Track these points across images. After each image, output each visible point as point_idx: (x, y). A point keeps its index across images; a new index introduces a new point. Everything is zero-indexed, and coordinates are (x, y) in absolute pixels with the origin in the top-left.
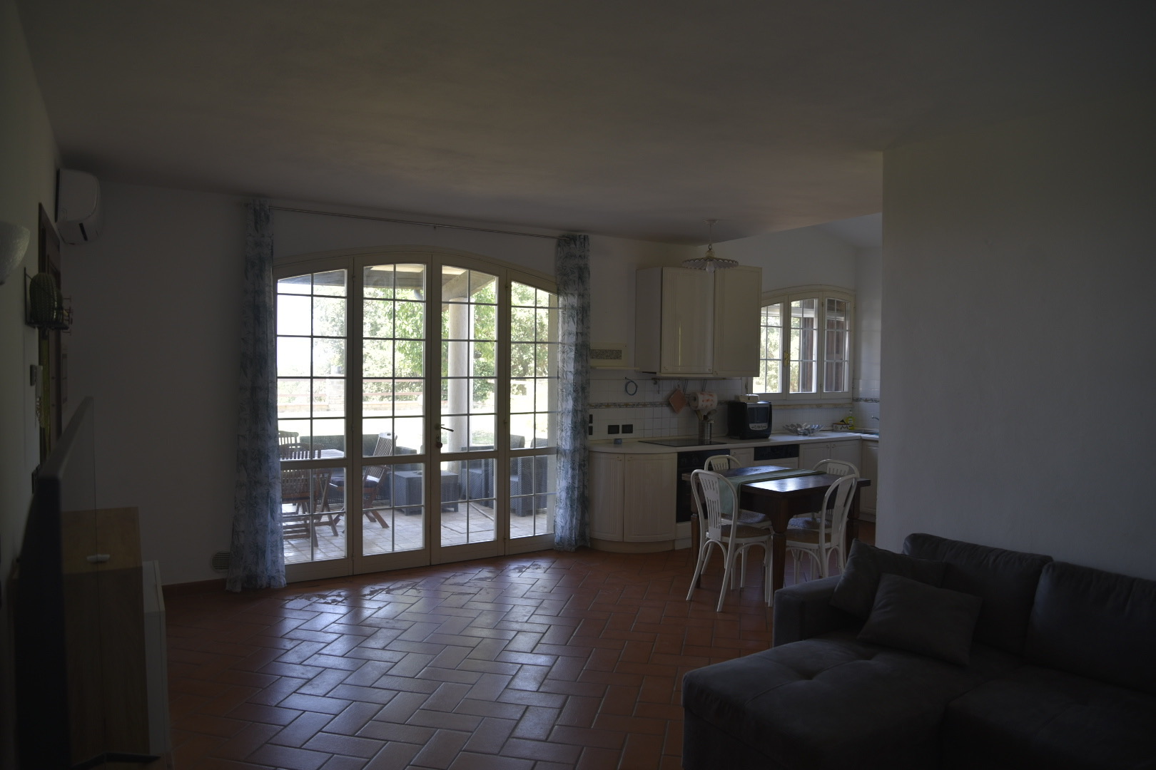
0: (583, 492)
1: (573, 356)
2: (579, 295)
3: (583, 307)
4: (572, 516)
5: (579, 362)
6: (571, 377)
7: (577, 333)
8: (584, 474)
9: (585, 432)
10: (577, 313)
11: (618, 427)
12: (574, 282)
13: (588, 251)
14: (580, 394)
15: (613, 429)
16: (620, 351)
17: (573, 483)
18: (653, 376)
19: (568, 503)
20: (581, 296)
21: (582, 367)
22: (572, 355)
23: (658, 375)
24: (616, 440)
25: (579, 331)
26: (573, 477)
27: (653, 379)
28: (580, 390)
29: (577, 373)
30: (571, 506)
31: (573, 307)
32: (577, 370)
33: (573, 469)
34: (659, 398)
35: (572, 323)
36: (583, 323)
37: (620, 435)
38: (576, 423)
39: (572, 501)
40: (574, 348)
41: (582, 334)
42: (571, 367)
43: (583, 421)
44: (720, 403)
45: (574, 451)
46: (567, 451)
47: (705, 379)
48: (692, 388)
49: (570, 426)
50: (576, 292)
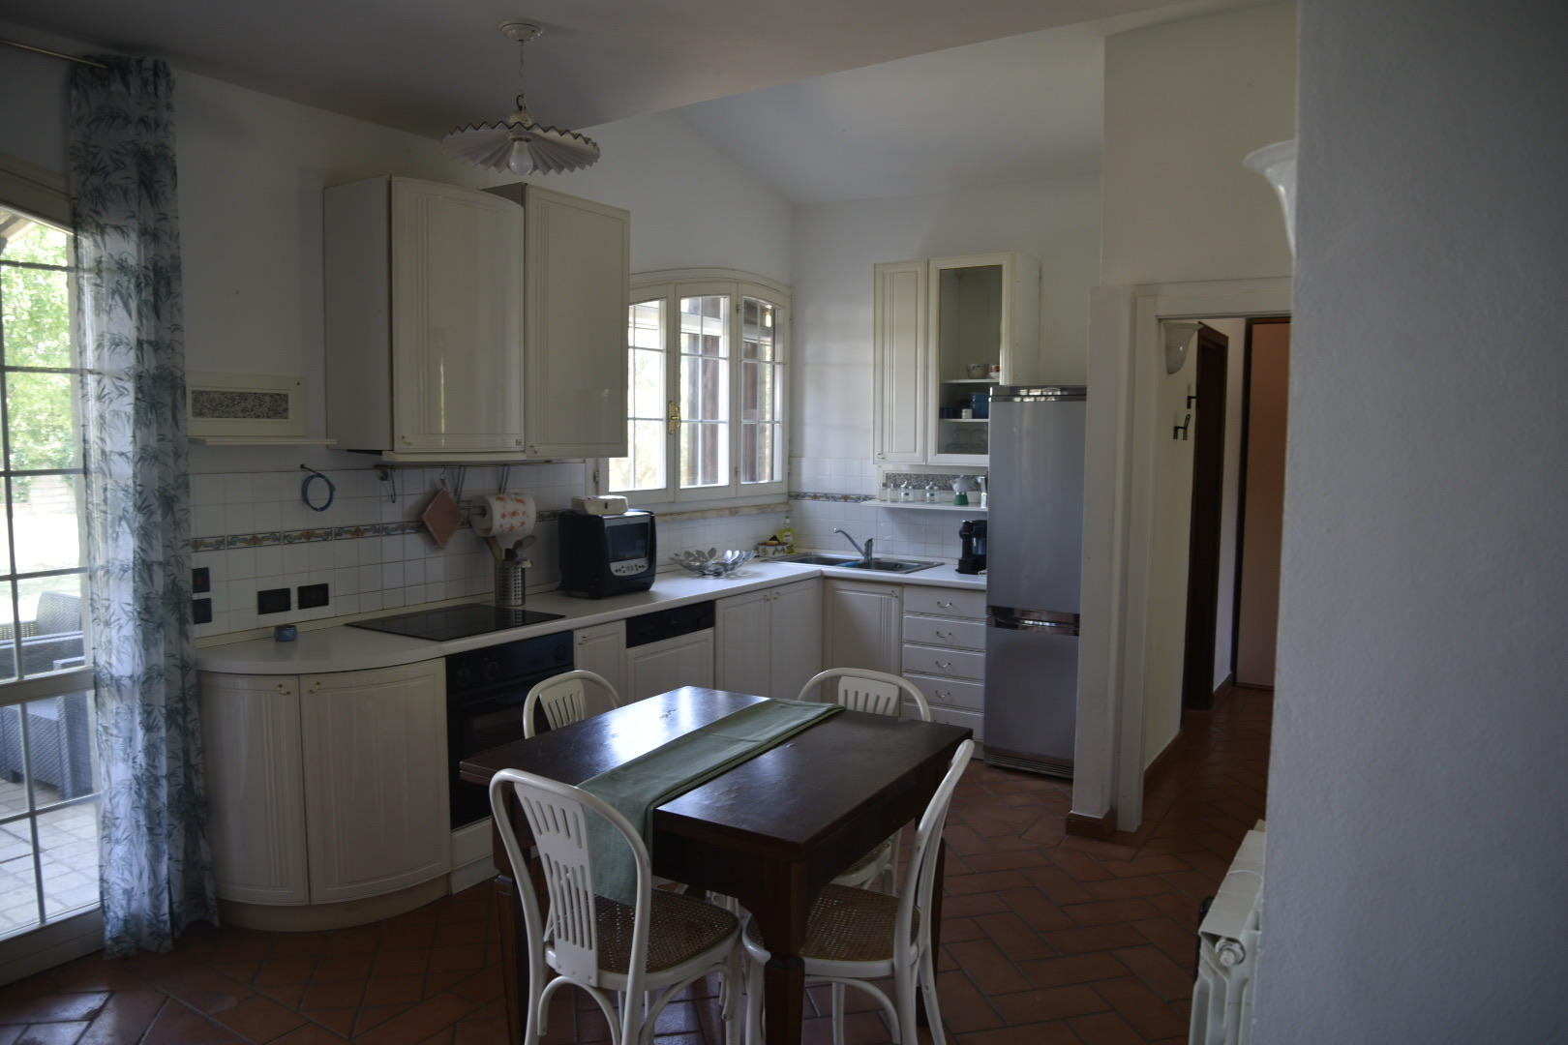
0: (188, 785)
1: (130, 409)
2: (143, 233)
3: (157, 270)
4: (155, 858)
5: (148, 426)
6: (124, 470)
7: (140, 343)
8: (185, 733)
9: (182, 621)
10: (138, 286)
11: (285, 593)
12: (125, 194)
13: (169, 107)
14: (158, 517)
15: (272, 601)
16: (284, 398)
17: (152, 765)
18: (375, 459)
19: (143, 822)
20: (150, 235)
21: (162, 438)
22: (126, 404)
23: (387, 457)
24: (280, 629)
25: (144, 337)
26: (151, 750)
27: (376, 467)
28: (156, 504)
29: (145, 457)
30: (150, 830)
31: (122, 267)
32: (144, 448)
33: (149, 728)
34: (393, 514)
35: (120, 311)
36: (158, 316)
37: (294, 615)
38: (147, 598)
39: (152, 815)
40: (130, 386)
41: (156, 346)
42: (123, 439)
43: (174, 592)
44: (541, 517)
45: (148, 679)
46: (126, 682)
47: (506, 465)
48: (475, 485)
49: (129, 608)
50: (133, 224)
